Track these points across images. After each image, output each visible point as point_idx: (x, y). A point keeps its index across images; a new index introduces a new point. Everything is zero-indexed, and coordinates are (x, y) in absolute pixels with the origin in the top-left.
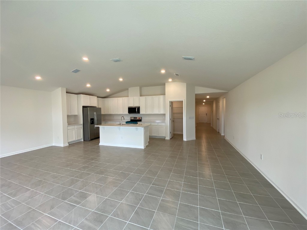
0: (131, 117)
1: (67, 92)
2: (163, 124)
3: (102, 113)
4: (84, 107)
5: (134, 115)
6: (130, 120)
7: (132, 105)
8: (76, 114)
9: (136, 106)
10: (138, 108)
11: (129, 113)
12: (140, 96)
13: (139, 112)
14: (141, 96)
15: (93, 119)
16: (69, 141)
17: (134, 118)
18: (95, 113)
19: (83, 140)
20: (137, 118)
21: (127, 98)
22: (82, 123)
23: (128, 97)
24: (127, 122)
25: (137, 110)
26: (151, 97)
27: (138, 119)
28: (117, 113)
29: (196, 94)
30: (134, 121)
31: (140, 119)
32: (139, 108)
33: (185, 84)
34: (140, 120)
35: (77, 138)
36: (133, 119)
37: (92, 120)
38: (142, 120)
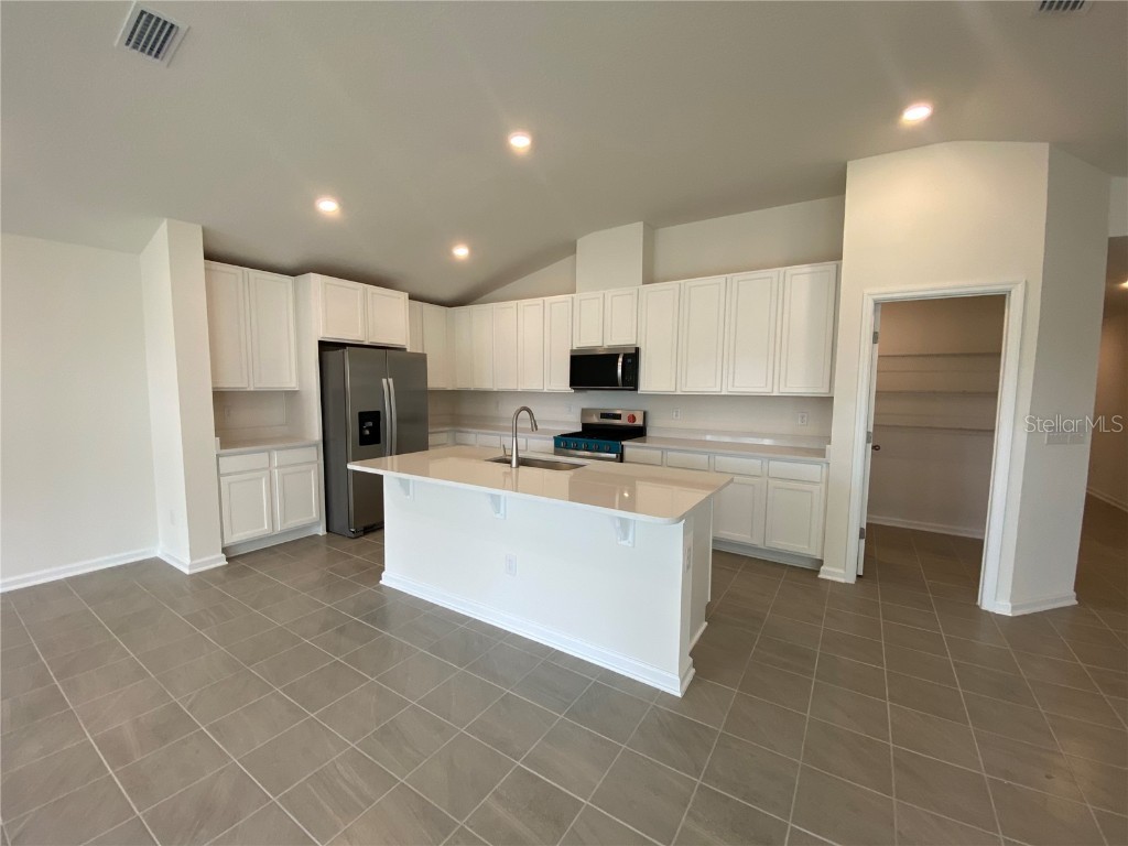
0: (585, 412)
1: (209, 256)
2: (811, 470)
3: (435, 381)
4: (324, 346)
5: (602, 401)
6: (579, 429)
7: (595, 339)
8: (291, 383)
9: (615, 348)
10: (626, 357)
11: (572, 384)
12: (644, 283)
13: (631, 380)
14: (649, 278)
15: (378, 413)
16: (229, 541)
17: (604, 416)
18: (388, 383)
19: (321, 531)
20: (618, 417)
21: (567, 297)
22: (317, 435)
23: (574, 292)
24: (565, 442)
25: (620, 371)
26: (721, 279)
27: (624, 421)
28: (511, 386)
29: (1111, 240)
30: (605, 436)
31: (639, 422)
32: (632, 358)
33: (1042, 150)
34: (638, 433)
35: (284, 520)
36: (595, 420)
37: (370, 424)
38: (650, 432)
